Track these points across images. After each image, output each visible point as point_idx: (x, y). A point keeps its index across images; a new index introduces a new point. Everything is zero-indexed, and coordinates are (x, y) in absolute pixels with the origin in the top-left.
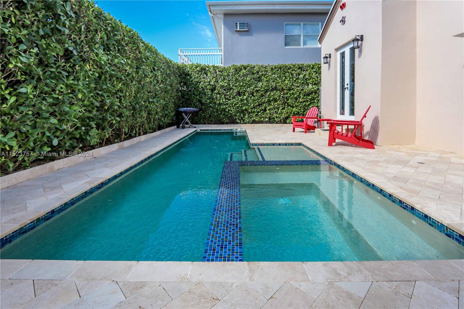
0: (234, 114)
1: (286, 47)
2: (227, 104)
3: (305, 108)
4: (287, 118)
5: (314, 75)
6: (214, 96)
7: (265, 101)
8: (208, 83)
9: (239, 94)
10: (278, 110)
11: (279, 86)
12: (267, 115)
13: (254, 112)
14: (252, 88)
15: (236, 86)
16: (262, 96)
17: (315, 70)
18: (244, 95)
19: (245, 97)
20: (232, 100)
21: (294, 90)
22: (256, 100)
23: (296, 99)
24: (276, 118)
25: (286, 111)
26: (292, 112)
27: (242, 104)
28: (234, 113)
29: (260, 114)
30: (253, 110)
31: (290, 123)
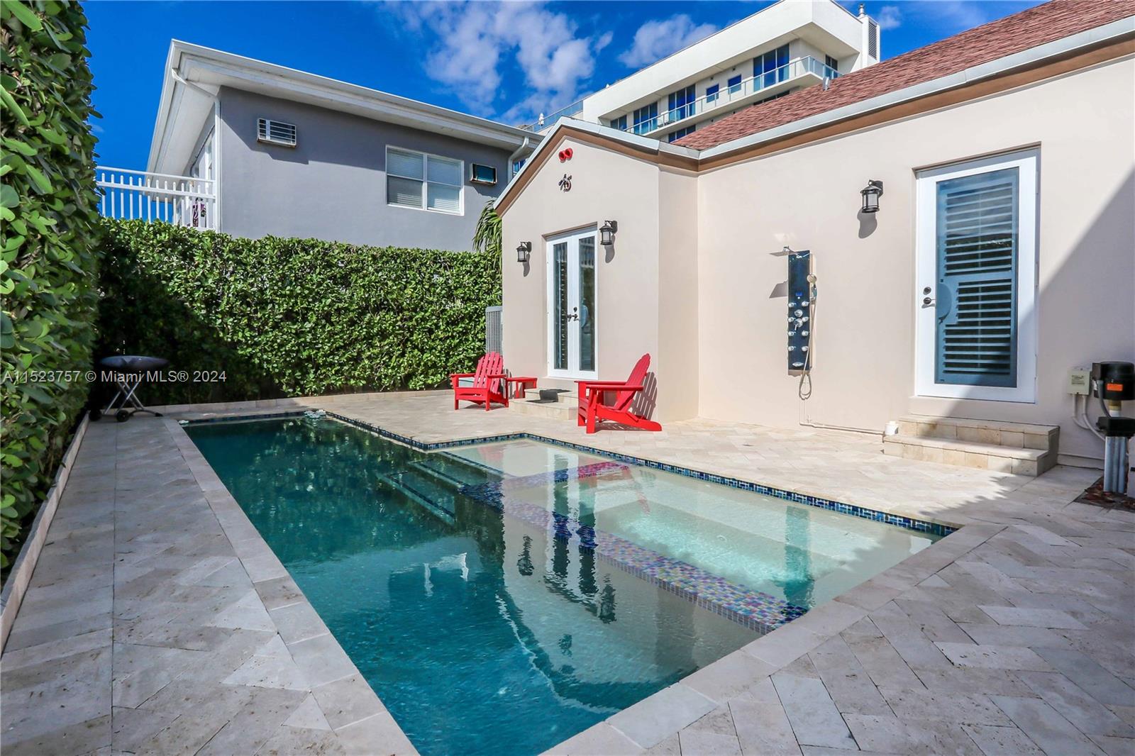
0: (277, 370)
1: (390, 205)
2: (257, 344)
3: (449, 353)
4: (409, 377)
5: (467, 280)
6: (215, 321)
7: (359, 336)
8: (198, 283)
9: (289, 316)
10: (390, 358)
11: (393, 300)
12: (365, 372)
13: (332, 365)
14: (327, 304)
15: (282, 296)
16: (352, 323)
17: (468, 269)
18: (305, 320)
19: (308, 325)
20: (271, 334)
21: (426, 312)
22: (336, 334)
23: (431, 331)
24: (385, 378)
25: (408, 361)
26: (422, 363)
27: (298, 345)
28: (277, 367)
29: (347, 370)
30: (328, 360)
31: (415, 390)
